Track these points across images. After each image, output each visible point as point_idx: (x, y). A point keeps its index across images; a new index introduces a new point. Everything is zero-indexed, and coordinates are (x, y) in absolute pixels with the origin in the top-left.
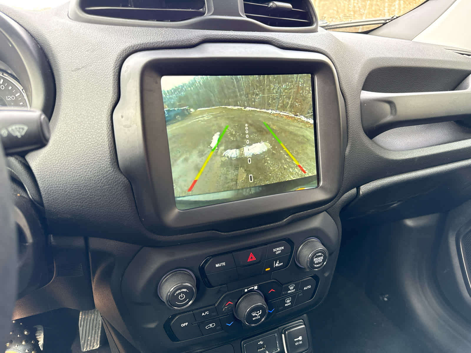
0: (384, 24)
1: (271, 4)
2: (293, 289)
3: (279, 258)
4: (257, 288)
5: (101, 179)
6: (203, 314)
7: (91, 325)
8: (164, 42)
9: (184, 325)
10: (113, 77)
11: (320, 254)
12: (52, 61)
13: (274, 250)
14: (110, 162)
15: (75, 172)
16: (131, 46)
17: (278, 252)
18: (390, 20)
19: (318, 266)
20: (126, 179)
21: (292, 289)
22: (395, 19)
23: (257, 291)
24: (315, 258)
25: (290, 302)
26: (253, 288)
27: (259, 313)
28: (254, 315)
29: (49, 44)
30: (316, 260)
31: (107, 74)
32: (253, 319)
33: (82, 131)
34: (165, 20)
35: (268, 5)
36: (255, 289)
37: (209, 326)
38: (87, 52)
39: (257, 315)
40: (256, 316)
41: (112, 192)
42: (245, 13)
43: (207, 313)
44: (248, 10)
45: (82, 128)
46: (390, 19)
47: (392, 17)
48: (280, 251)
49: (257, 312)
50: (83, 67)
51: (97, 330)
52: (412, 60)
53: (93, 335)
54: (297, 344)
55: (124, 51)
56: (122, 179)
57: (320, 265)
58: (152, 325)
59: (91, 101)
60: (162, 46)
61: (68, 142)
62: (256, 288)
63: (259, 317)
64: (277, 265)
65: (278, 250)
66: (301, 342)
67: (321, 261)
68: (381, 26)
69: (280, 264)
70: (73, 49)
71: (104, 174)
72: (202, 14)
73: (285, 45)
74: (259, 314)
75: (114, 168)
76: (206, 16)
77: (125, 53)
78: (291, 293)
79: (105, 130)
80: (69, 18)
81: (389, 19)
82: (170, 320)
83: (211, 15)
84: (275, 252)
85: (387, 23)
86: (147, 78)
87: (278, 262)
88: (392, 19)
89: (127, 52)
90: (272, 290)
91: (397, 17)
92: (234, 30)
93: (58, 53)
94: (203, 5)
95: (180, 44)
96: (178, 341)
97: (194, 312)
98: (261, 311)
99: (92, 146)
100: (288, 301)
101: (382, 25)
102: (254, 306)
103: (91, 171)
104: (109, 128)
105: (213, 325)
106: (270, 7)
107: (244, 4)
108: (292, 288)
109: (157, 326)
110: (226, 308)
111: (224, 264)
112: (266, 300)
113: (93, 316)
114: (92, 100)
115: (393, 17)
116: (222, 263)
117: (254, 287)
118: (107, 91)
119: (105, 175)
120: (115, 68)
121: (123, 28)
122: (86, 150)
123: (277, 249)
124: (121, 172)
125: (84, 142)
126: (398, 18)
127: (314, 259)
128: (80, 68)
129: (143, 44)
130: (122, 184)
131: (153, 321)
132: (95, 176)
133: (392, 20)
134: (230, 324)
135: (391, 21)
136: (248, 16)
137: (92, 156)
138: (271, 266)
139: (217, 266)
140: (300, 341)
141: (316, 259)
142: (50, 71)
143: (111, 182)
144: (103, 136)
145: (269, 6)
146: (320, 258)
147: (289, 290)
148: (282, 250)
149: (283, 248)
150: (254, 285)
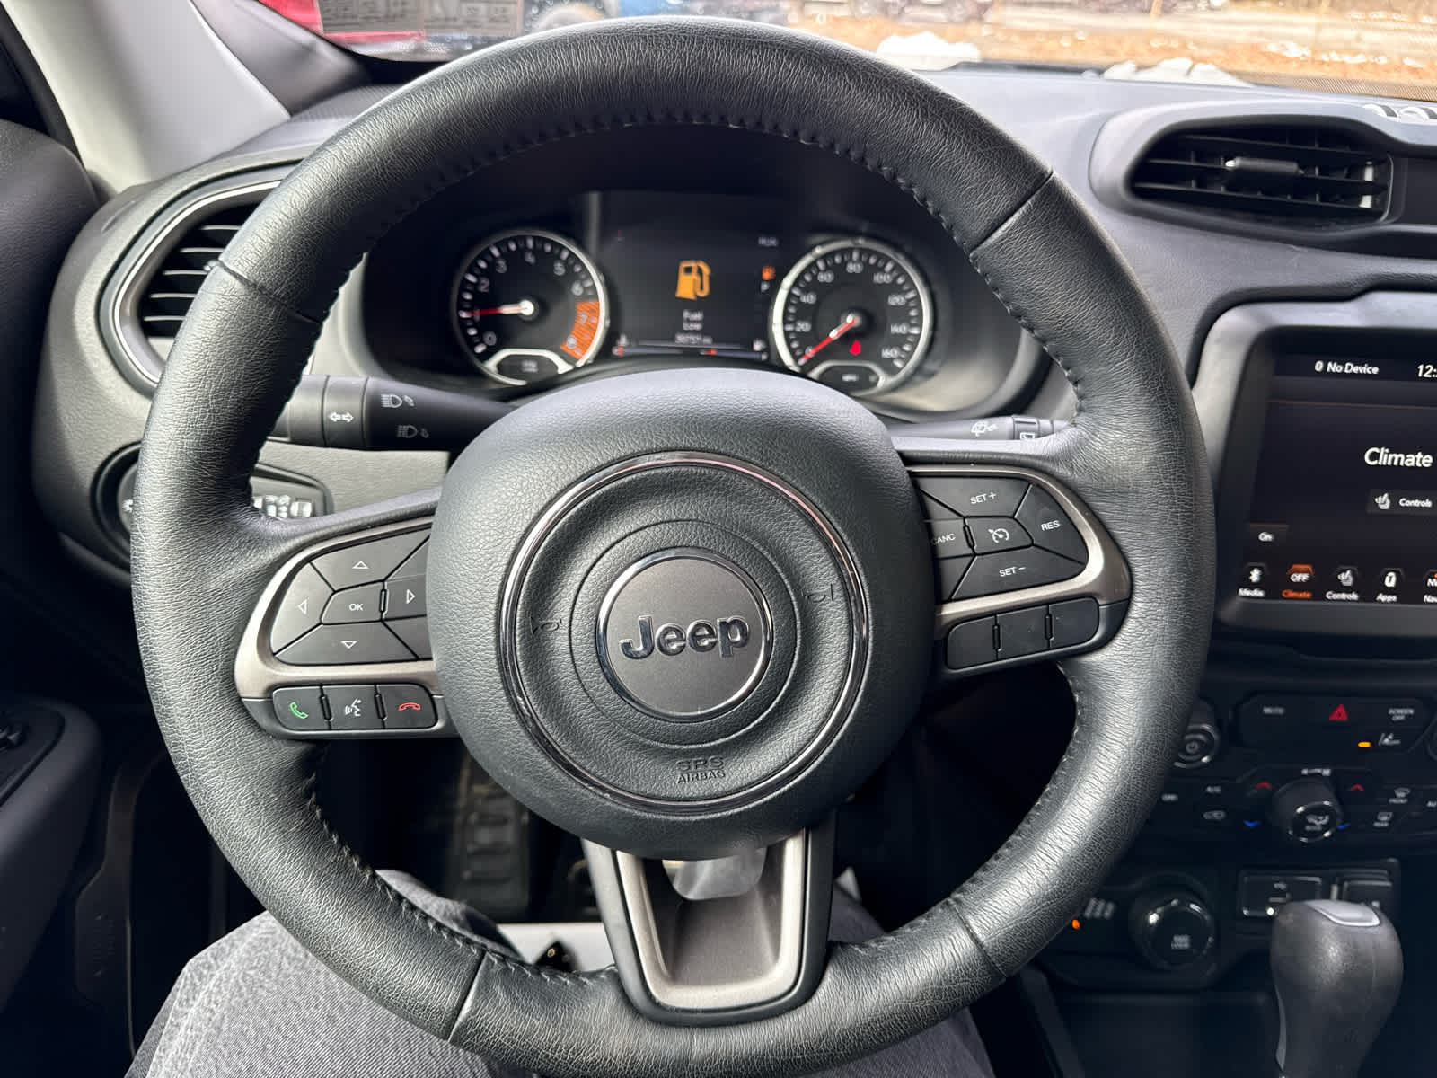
2: (1403, 799)
3: (1397, 728)
4: (1328, 774)
6: (1209, 789)
8: (1296, 287)
9: (1168, 798)
13: (1391, 711)
16: (1235, 292)
17: (1398, 718)
21: (1401, 796)
23: (1327, 780)
25: (1388, 821)
26: (1321, 771)
27: (1322, 820)
28: (1310, 821)
32: (1308, 829)
36: (1324, 774)
37: (1214, 817)
39: (1316, 821)
40: (1313, 824)
43: (1217, 789)
48: (1403, 717)
49: (1318, 816)
55: (1219, 301)
60: (1291, 295)
62: (1327, 772)
63: (1319, 828)
64: (1386, 741)
65: (1399, 714)
69: (1395, 742)
72: (1378, 217)
74: (1321, 822)
78: (1395, 804)
83: (1393, 224)
84: (1392, 715)
87: (1391, 737)
89: (1226, 302)
90: (1358, 786)
95: (1326, 293)
97: (1193, 780)
98: (1326, 816)
100: (1385, 818)
102: (1314, 805)
105: (1220, 815)
108: (1401, 794)
110: (1258, 792)
111: (1281, 711)
112: (1340, 802)
116: (1278, 709)
117: (1323, 769)
120: (1198, 332)
123: (1398, 711)
129: (1257, 289)
134: (1251, 823)
138: (1374, 740)
139: (1267, 710)
147: (1395, 797)
148: (1408, 716)
149: (1411, 711)
150: (1324, 766)
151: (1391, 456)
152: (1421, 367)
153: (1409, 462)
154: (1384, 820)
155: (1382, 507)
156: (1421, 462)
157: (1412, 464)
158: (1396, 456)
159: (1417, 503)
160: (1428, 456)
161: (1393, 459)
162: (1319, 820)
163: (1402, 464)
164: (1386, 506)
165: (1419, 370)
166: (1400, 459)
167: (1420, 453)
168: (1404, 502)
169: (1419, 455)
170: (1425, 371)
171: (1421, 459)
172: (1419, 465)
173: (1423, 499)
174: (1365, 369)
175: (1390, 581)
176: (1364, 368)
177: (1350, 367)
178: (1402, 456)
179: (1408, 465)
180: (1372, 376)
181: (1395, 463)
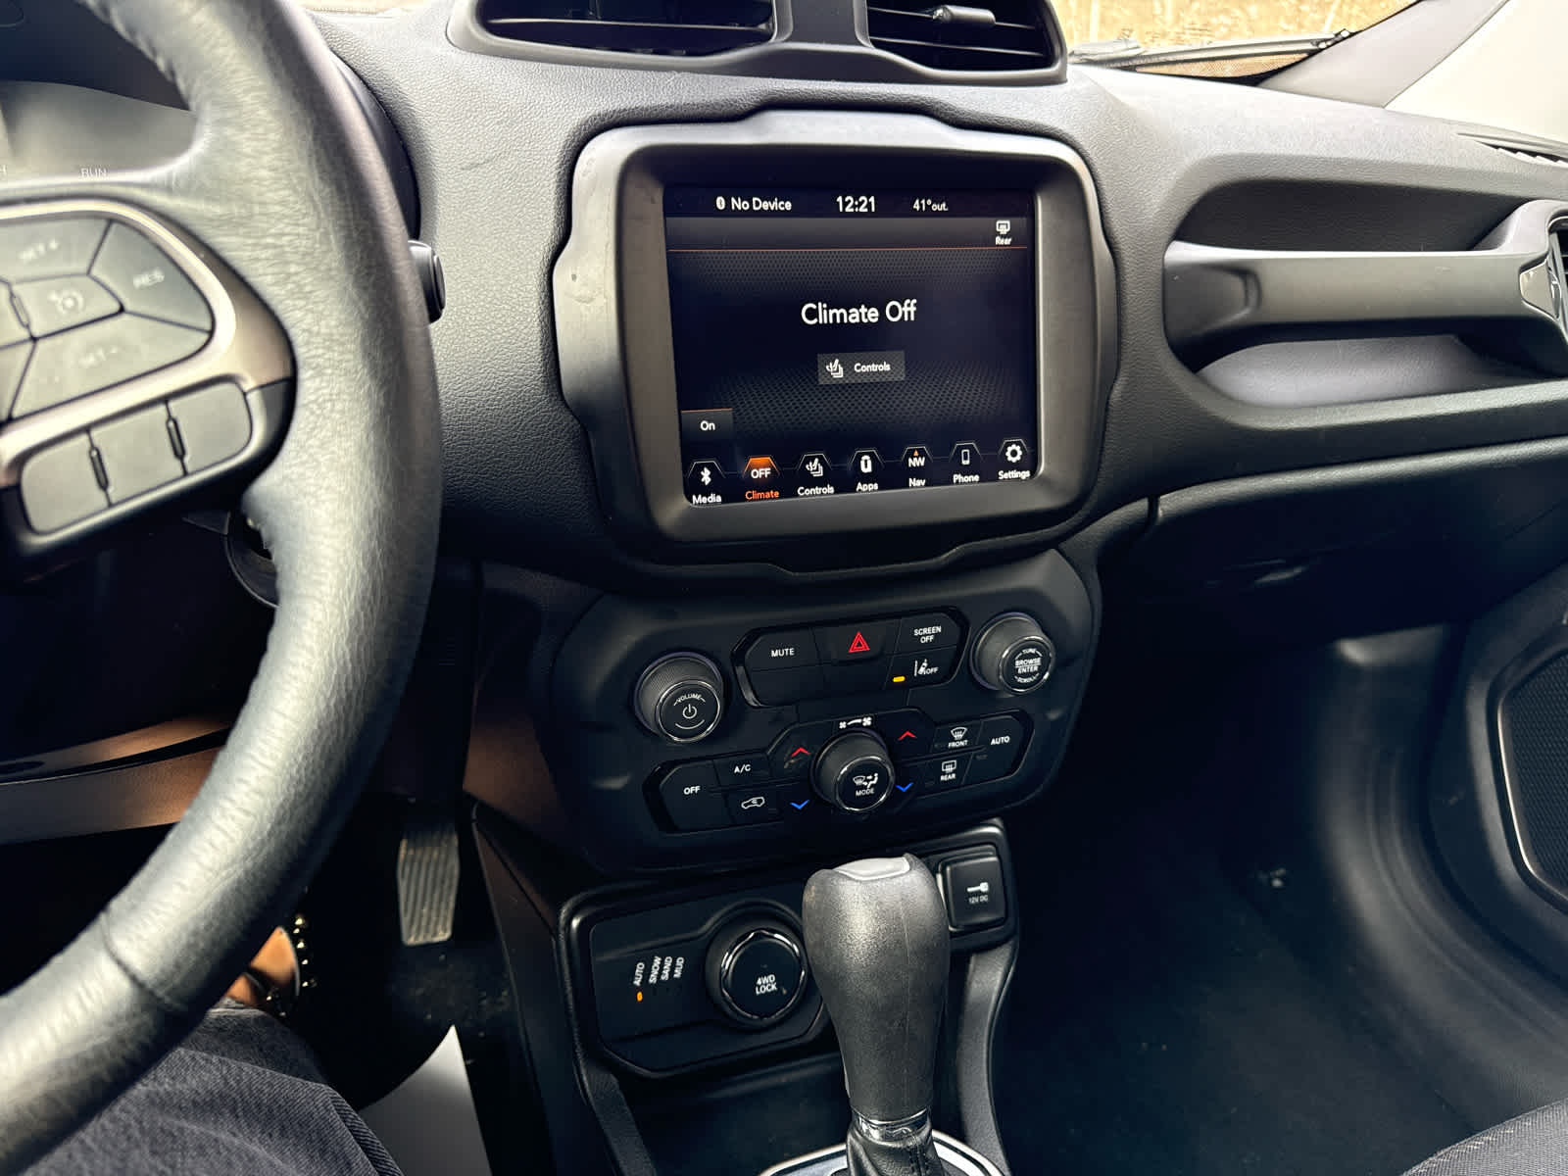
0: (1312, 54)
1: (940, 12)
2: (963, 740)
3: (928, 652)
4: (869, 723)
5: (522, 420)
6: (737, 770)
7: (431, 877)
8: (672, 106)
9: (690, 790)
10: (556, 184)
11: (1032, 651)
12: (414, 146)
13: (917, 633)
14: (544, 382)
15: (464, 401)
16: (599, 115)
17: (926, 639)
18: (1329, 43)
19: (1025, 680)
20: (576, 421)
21: (959, 738)
22: (1344, 39)
23: (869, 731)
24: (1019, 659)
25: (954, 772)
26: (859, 721)
27: (873, 780)
28: (858, 782)
29: (408, 105)
30: (1022, 666)
31: (544, 177)
32: (858, 794)
33: (481, 306)
34: (675, 51)
35: (932, 13)
36: (864, 724)
37: (750, 803)
38: (498, 127)
39: (866, 784)
40: (863, 787)
41: (545, 450)
42: (870, 35)
43: (746, 768)
44: (878, 27)
45: (483, 301)
46: (1329, 40)
47: (1337, 32)
48: (931, 638)
49: (866, 776)
50: (488, 161)
51: (445, 893)
52: (1338, 162)
53: (435, 906)
54: (973, 900)
55: (581, 125)
56: (567, 420)
57: (1031, 679)
58: (617, 784)
59: (504, 238)
60: (668, 116)
61: (449, 332)
62: (867, 721)
63: (872, 791)
64: (922, 670)
65: (927, 634)
66: (984, 898)
67: (1036, 669)
68: (1304, 59)
69: (931, 670)
70: (467, 118)
71: (530, 408)
72: (765, 37)
73: (965, 118)
74: (871, 783)
75: (552, 395)
76: (773, 43)
77: (585, 130)
78: (955, 748)
79: (535, 305)
80: (450, 42)
81: (1326, 40)
82: (658, 776)
83: (787, 41)
84: (919, 637)
85: (1321, 50)
86: (631, 190)
87: (925, 664)
88: (1337, 39)
89: (590, 126)
90: (908, 733)
91: (1352, 35)
92: (838, 80)
93: (430, 127)
94: (767, 17)
95: (708, 111)
96: (676, 829)
97: (716, 761)
98: (876, 775)
99: (505, 343)
100: (949, 769)
101: (1305, 55)
102: (859, 762)
103: (499, 400)
104: (543, 303)
105: (759, 801)
106: (937, 19)
107: (869, 11)
108: (958, 735)
109: (626, 787)
110: (792, 761)
111: (791, 651)
112: (891, 754)
113: (435, 854)
114: (507, 238)
115: (1339, 33)
116: (787, 650)
117: (862, 718)
118: (541, 216)
119: (531, 411)
120: (562, 164)
121: (579, 70)
122: (489, 351)
123: (925, 631)
124: (567, 406)
125: (485, 332)
126: (1355, 37)
127: (1017, 662)
128: (482, 161)
129: (625, 110)
130: (568, 432)
131: (616, 775)
132: (507, 413)
133: (1337, 42)
134: (799, 804)
135: (1332, 45)
136: (877, 45)
137: (503, 367)
138: (908, 672)
139: (775, 654)
140: (984, 894)
141: (1022, 662)
142: (407, 167)
143: (544, 427)
144: (529, 320)
145: (934, 17)
146: (1031, 661)
147: (953, 740)
148: (936, 635)
149: (939, 629)
150: (862, 715)
151: (831, 312)
152: (840, 199)
153: (854, 318)
154: (949, 771)
155: (836, 376)
156: (866, 317)
157: (857, 320)
158: (838, 312)
159: (874, 368)
160: (873, 309)
161: (835, 315)
162: (868, 781)
163: (845, 321)
164: (840, 374)
165: (838, 203)
166: (842, 315)
167: (863, 306)
168: (858, 368)
169: (863, 309)
170: (845, 204)
171: (866, 314)
172: (865, 321)
173: (880, 362)
174: (775, 205)
175: (866, 466)
176: (775, 203)
177: (757, 204)
178: (843, 311)
179: (853, 321)
180: (785, 214)
181: (838, 321)
